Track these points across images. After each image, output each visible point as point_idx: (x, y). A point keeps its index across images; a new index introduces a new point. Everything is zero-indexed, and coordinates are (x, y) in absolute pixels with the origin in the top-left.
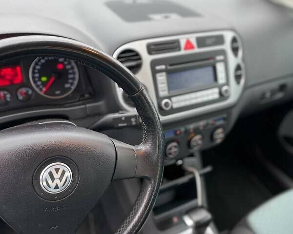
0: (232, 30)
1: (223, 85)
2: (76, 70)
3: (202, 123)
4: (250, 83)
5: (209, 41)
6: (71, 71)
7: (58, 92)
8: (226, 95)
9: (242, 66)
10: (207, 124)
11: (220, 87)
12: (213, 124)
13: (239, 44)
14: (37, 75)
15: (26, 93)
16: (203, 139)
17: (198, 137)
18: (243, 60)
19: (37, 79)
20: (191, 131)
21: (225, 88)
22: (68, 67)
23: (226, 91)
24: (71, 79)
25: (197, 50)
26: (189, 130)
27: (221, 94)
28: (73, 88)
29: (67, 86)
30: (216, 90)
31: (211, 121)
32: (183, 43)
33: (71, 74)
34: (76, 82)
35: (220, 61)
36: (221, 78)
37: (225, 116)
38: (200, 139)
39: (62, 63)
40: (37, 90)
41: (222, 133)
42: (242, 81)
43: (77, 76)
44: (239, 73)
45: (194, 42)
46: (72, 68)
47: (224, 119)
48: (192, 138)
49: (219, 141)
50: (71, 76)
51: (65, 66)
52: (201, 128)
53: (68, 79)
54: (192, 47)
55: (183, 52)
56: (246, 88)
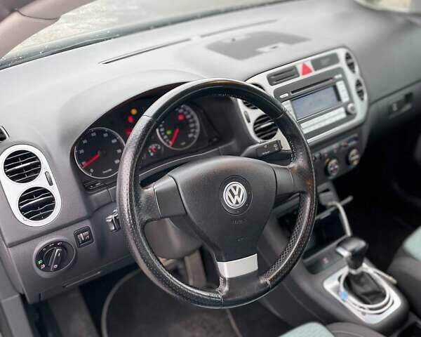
0: (344, 47)
1: (348, 103)
2: (196, 118)
3: (335, 146)
4: (374, 98)
5: (324, 62)
6: (191, 121)
7: (183, 144)
8: (352, 112)
9: (362, 81)
10: (340, 146)
11: (345, 105)
12: (345, 146)
13: (353, 60)
14: (162, 130)
15: (156, 149)
16: (338, 163)
17: (334, 161)
18: (361, 75)
19: (163, 134)
20: (326, 155)
21: (350, 106)
22: (188, 116)
23: (353, 108)
24: (192, 128)
25: (314, 73)
26: (324, 156)
27: (348, 113)
28: (196, 136)
29: (190, 136)
30: (342, 109)
31: (343, 143)
32: (300, 69)
33: (192, 123)
34: (198, 131)
35: (339, 80)
36: (344, 97)
37: (356, 135)
38: (336, 164)
39: (182, 114)
40: (165, 144)
41: (357, 154)
42: (365, 97)
43: (198, 124)
44: (360, 88)
45: (310, 65)
46: (192, 117)
47: (355, 139)
48: (328, 163)
49: (355, 163)
50: (192, 126)
51: (185, 116)
52: (335, 151)
53: (190, 129)
54: (309, 71)
55: (301, 77)
56: (370, 104)
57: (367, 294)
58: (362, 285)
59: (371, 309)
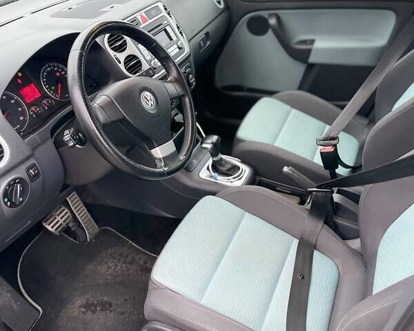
4: (189, 37)
8: (182, 47)
9: (179, 25)
11: (176, 43)
13: (169, 10)
14: (47, 86)
15: (48, 103)
19: (49, 90)
23: (181, 44)
25: (149, 21)
27: (179, 48)
30: (175, 46)
32: (140, 19)
36: (173, 36)
39: (58, 71)
42: (185, 36)
44: (180, 30)
45: (145, 16)
51: (60, 73)
55: (143, 25)
56: (189, 41)
57: (229, 170)
58: (223, 166)
59: (234, 178)
